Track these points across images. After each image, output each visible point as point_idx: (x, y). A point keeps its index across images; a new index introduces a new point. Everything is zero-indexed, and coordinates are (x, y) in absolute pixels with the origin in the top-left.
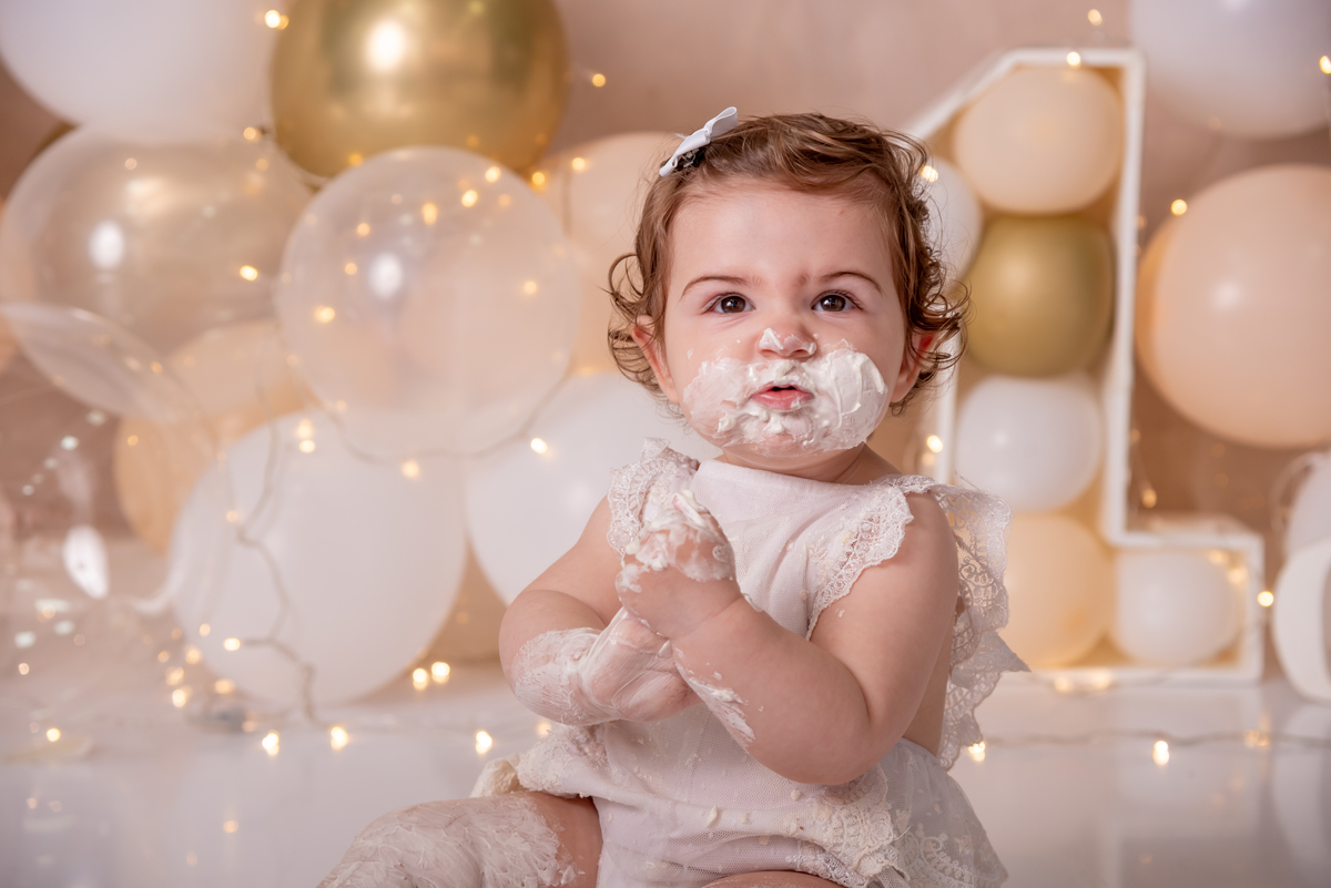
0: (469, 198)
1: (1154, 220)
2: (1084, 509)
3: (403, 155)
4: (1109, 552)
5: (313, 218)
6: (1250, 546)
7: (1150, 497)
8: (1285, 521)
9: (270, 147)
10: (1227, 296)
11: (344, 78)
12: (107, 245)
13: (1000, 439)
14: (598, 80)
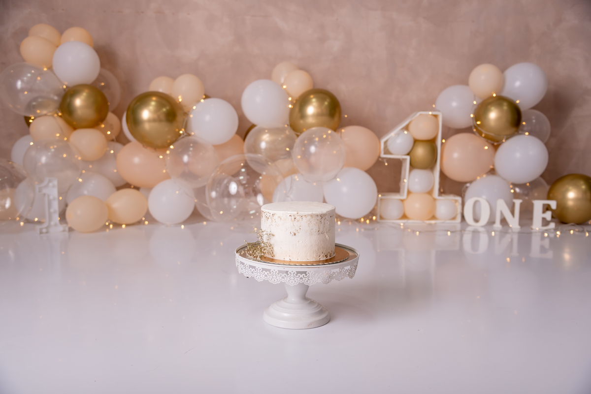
0: (325, 136)
1: (442, 143)
2: (430, 192)
3: (314, 129)
4: (435, 200)
5: (298, 141)
6: (459, 199)
7: (442, 190)
8: (464, 195)
9: (289, 128)
10: (456, 155)
11: (303, 115)
12: (263, 145)
13: (417, 180)
14: (346, 116)
